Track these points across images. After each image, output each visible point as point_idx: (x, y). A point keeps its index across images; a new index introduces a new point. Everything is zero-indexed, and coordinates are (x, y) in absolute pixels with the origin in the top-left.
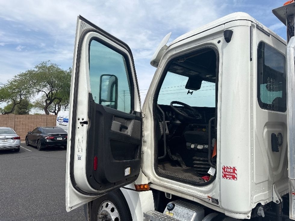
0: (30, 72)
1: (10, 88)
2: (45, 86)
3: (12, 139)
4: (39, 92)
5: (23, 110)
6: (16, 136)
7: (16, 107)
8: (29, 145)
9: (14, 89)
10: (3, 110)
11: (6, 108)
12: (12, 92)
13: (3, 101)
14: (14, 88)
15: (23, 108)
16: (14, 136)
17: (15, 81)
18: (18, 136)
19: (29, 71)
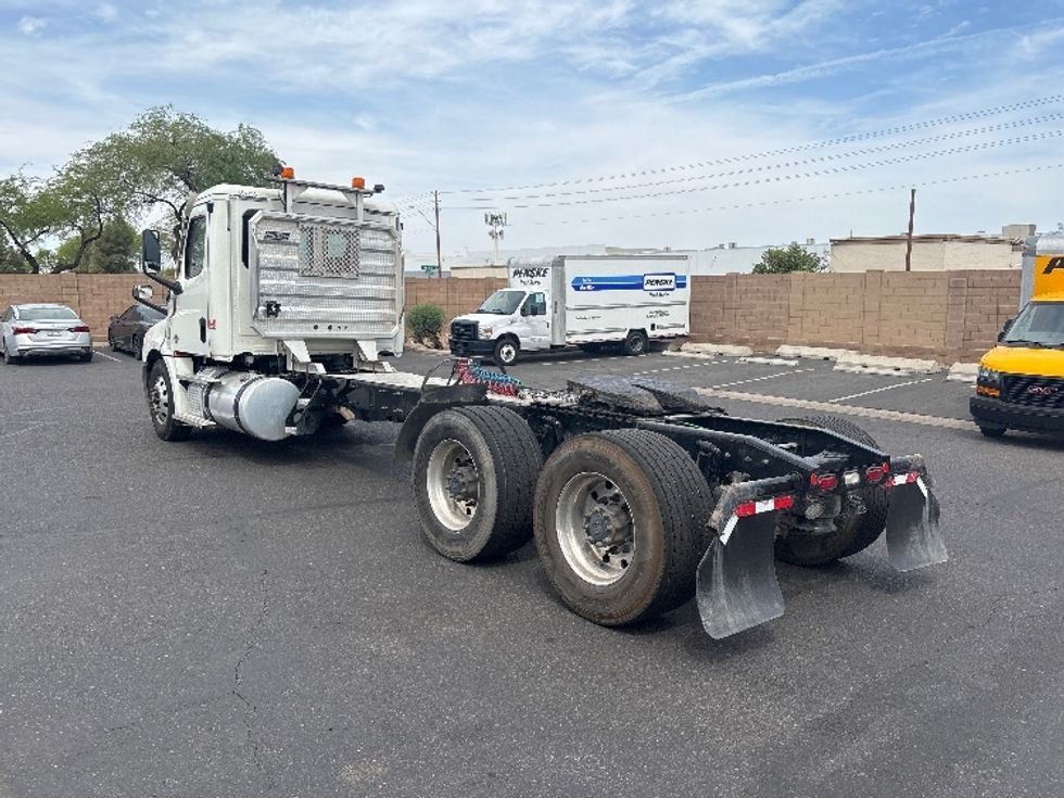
0: (120, 143)
1: (65, 191)
2: (170, 183)
3: (70, 330)
4: (152, 202)
5: (114, 256)
6: (81, 324)
7: (93, 247)
8: (117, 350)
9: (78, 195)
10: (53, 257)
11: (62, 250)
12: (72, 201)
13: (48, 231)
14: (78, 193)
15: (115, 250)
16: (73, 326)
17: (77, 169)
18: (84, 325)
19: (113, 137)
